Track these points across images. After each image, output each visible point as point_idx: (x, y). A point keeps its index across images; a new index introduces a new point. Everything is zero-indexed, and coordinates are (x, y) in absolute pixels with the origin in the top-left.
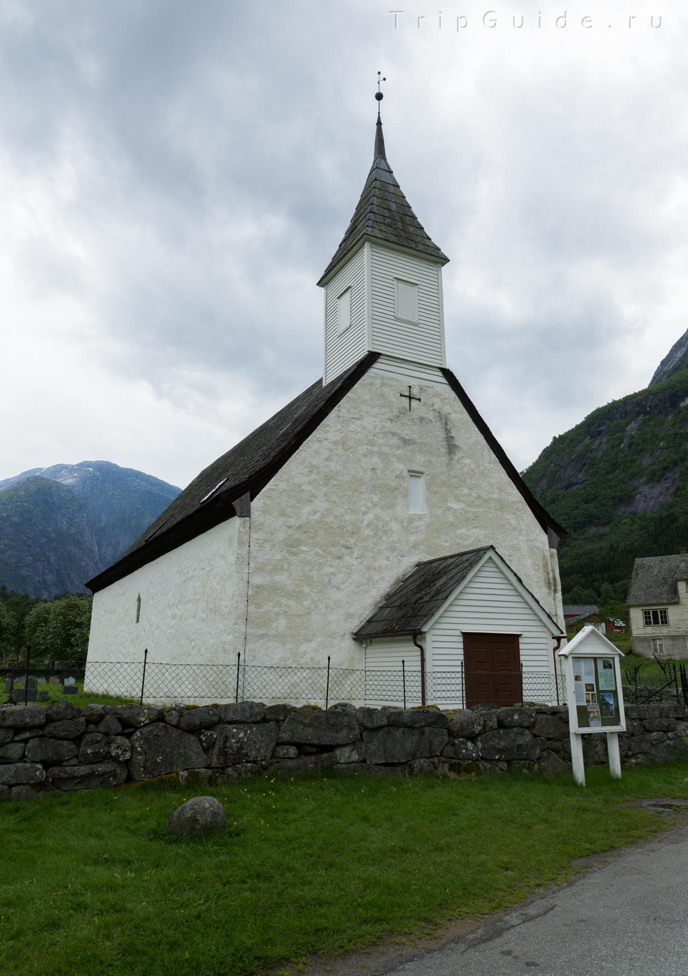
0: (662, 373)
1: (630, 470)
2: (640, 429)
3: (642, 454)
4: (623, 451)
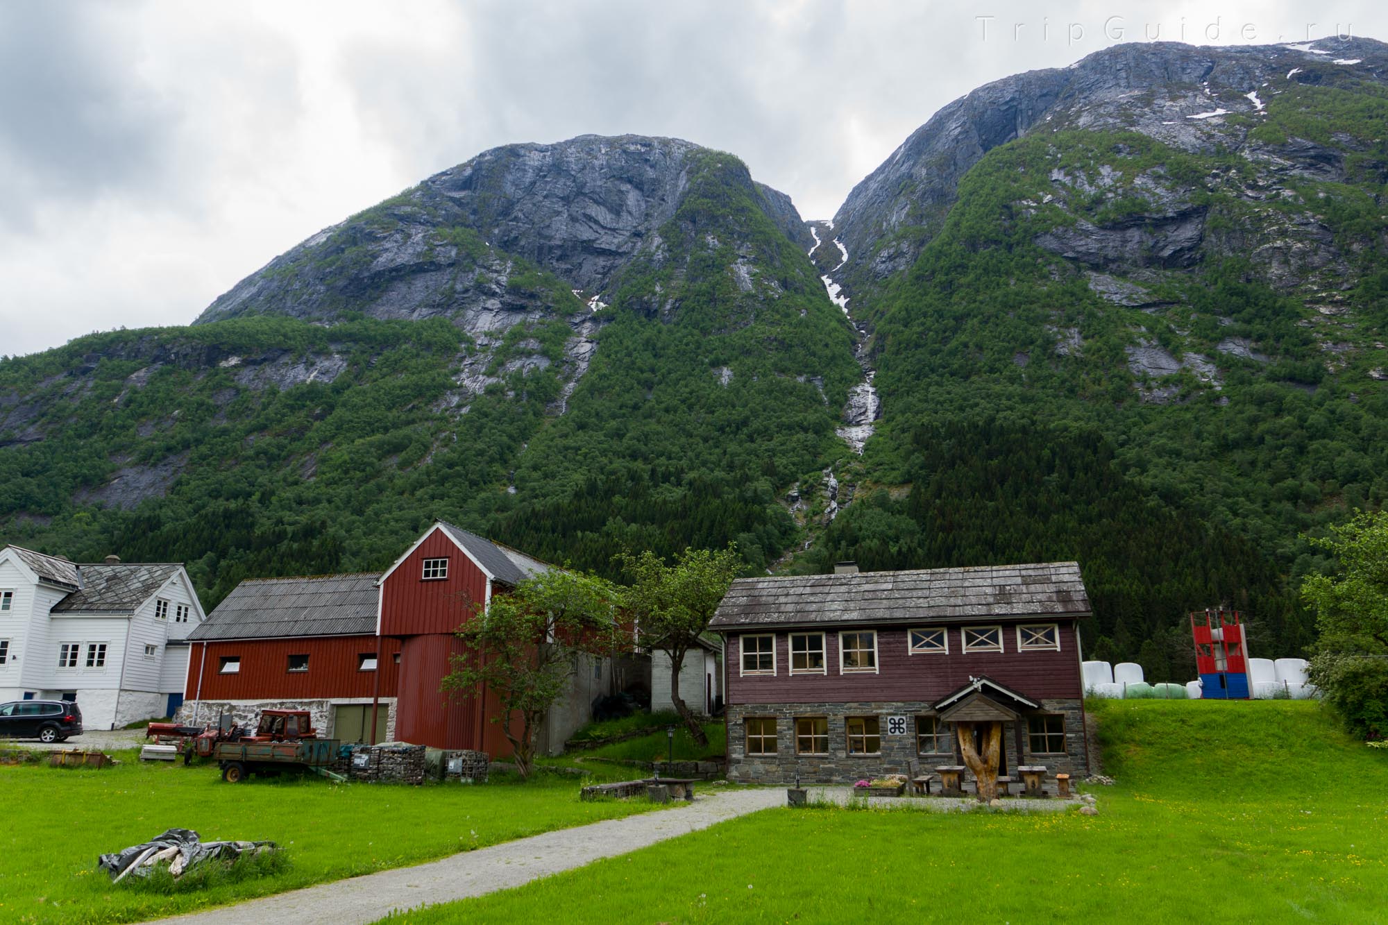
0: (213, 313)
1: (116, 439)
2: (150, 382)
3: (143, 420)
4: (114, 408)
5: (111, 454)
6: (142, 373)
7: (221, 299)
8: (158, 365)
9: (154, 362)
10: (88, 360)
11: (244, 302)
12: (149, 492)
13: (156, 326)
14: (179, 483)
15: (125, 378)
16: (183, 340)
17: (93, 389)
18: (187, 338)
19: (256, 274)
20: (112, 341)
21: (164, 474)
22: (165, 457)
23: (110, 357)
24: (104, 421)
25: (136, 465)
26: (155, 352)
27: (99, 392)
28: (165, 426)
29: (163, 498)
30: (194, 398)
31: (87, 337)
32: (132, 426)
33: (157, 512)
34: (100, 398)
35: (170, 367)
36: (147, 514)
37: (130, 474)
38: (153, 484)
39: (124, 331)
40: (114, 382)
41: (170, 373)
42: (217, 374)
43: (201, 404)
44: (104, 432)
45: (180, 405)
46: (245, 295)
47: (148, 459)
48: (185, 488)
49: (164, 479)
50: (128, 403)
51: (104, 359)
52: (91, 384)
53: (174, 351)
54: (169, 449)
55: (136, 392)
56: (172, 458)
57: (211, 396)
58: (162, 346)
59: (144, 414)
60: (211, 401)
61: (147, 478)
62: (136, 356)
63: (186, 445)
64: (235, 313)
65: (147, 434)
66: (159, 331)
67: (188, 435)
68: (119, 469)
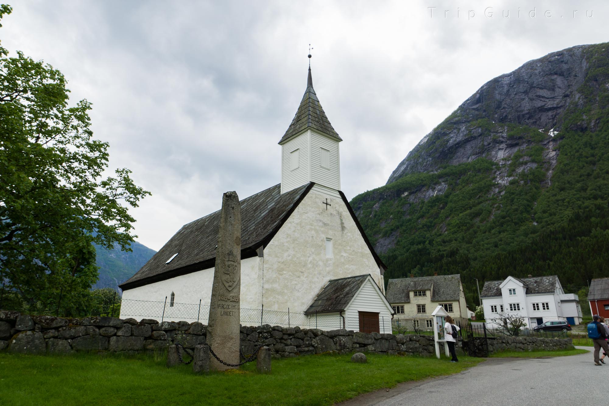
0: (393, 178)
1: (374, 230)
2: (380, 207)
3: (381, 221)
4: (371, 219)
5: (374, 235)
6: (377, 205)
7: (394, 172)
8: (381, 201)
9: (380, 200)
10: (359, 204)
11: (402, 171)
12: (389, 246)
13: (377, 188)
14: (398, 241)
15: (372, 208)
16: (387, 190)
17: (363, 214)
18: (388, 189)
19: (404, 160)
20: (365, 196)
21: (393, 239)
22: (391, 233)
23: (366, 201)
24: (369, 224)
25: (383, 237)
26: (379, 197)
27: (365, 214)
28: (389, 222)
29: (394, 247)
30: (396, 210)
31: (357, 196)
32: (378, 224)
33: (394, 253)
34: (366, 216)
35: (385, 201)
36: (391, 254)
37: (382, 241)
38: (390, 243)
39: (368, 191)
40: (369, 210)
41: (386, 203)
42: (401, 200)
43: (399, 212)
44: (370, 228)
45: (392, 214)
46: (402, 168)
47: (386, 235)
48: (401, 243)
49: (393, 241)
50: (375, 216)
51: (364, 203)
52: (362, 212)
53: (385, 195)
54: (392, 230)
55: (376, 212)
56: (394, 233)
57: (401, 208)
58: (381, 194)
59: (381, 219)
60: (402, 210)
61: (387, 242)
62: (373, 200)
63: (398, 228)
64: (400, 176)
65: (383, 226)
66: (379, 189)
67: (398, 224)
68: (378, 240)
